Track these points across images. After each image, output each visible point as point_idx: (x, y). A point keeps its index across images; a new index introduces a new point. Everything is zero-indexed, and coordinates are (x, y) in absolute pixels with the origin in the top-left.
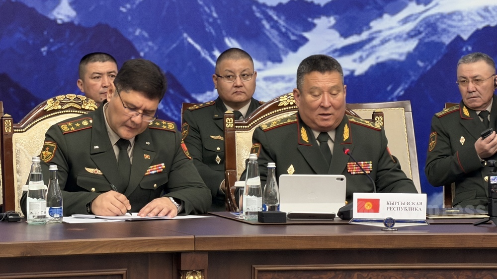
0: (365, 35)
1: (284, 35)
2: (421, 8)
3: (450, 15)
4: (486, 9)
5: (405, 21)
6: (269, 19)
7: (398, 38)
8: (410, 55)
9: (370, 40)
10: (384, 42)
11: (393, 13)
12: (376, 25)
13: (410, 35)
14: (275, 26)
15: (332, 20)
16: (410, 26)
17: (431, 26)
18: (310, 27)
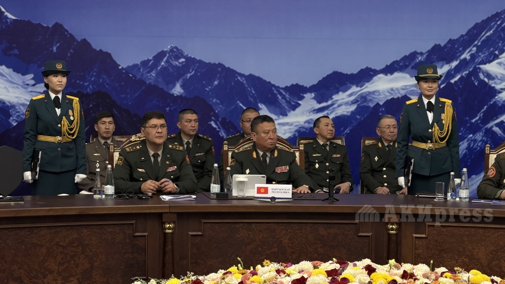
0: (330, 102)
1: (288, 102)
2: (359, 89)
3: (374, 92)
4: (392, 89)
5: (350, 95)
6: (281, 94)
7: (347, 104)
8: (352, 113)
9: (332, 105)
10: (340, 106)
11: (344, 91)
12: (335, 97)
13: (353, 103)
14: (284, 97)
15: (313, 95)
16: (353, 98)
17: (364, 98)
18: (302, 98)
